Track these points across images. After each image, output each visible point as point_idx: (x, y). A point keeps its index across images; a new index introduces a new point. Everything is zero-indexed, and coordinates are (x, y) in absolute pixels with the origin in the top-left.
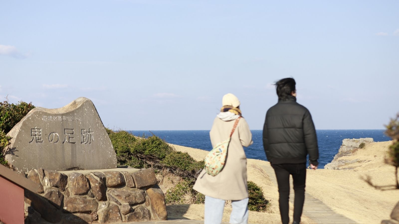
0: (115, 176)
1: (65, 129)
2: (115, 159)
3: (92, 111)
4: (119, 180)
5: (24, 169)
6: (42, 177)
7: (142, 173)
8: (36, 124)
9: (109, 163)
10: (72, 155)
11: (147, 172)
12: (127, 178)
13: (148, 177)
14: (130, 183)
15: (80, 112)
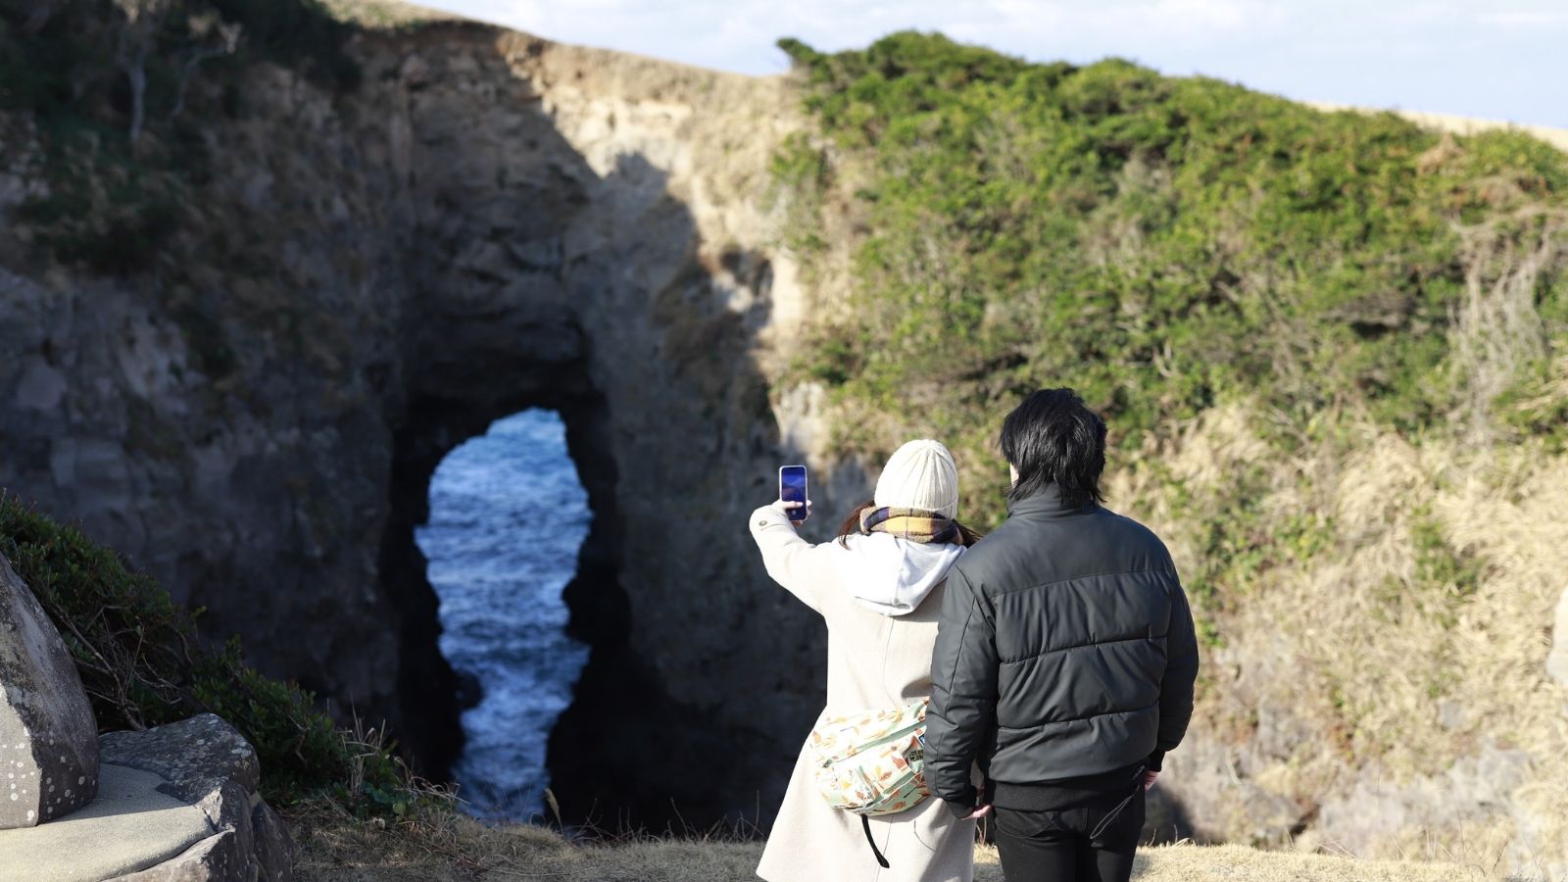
2: (20, 765)
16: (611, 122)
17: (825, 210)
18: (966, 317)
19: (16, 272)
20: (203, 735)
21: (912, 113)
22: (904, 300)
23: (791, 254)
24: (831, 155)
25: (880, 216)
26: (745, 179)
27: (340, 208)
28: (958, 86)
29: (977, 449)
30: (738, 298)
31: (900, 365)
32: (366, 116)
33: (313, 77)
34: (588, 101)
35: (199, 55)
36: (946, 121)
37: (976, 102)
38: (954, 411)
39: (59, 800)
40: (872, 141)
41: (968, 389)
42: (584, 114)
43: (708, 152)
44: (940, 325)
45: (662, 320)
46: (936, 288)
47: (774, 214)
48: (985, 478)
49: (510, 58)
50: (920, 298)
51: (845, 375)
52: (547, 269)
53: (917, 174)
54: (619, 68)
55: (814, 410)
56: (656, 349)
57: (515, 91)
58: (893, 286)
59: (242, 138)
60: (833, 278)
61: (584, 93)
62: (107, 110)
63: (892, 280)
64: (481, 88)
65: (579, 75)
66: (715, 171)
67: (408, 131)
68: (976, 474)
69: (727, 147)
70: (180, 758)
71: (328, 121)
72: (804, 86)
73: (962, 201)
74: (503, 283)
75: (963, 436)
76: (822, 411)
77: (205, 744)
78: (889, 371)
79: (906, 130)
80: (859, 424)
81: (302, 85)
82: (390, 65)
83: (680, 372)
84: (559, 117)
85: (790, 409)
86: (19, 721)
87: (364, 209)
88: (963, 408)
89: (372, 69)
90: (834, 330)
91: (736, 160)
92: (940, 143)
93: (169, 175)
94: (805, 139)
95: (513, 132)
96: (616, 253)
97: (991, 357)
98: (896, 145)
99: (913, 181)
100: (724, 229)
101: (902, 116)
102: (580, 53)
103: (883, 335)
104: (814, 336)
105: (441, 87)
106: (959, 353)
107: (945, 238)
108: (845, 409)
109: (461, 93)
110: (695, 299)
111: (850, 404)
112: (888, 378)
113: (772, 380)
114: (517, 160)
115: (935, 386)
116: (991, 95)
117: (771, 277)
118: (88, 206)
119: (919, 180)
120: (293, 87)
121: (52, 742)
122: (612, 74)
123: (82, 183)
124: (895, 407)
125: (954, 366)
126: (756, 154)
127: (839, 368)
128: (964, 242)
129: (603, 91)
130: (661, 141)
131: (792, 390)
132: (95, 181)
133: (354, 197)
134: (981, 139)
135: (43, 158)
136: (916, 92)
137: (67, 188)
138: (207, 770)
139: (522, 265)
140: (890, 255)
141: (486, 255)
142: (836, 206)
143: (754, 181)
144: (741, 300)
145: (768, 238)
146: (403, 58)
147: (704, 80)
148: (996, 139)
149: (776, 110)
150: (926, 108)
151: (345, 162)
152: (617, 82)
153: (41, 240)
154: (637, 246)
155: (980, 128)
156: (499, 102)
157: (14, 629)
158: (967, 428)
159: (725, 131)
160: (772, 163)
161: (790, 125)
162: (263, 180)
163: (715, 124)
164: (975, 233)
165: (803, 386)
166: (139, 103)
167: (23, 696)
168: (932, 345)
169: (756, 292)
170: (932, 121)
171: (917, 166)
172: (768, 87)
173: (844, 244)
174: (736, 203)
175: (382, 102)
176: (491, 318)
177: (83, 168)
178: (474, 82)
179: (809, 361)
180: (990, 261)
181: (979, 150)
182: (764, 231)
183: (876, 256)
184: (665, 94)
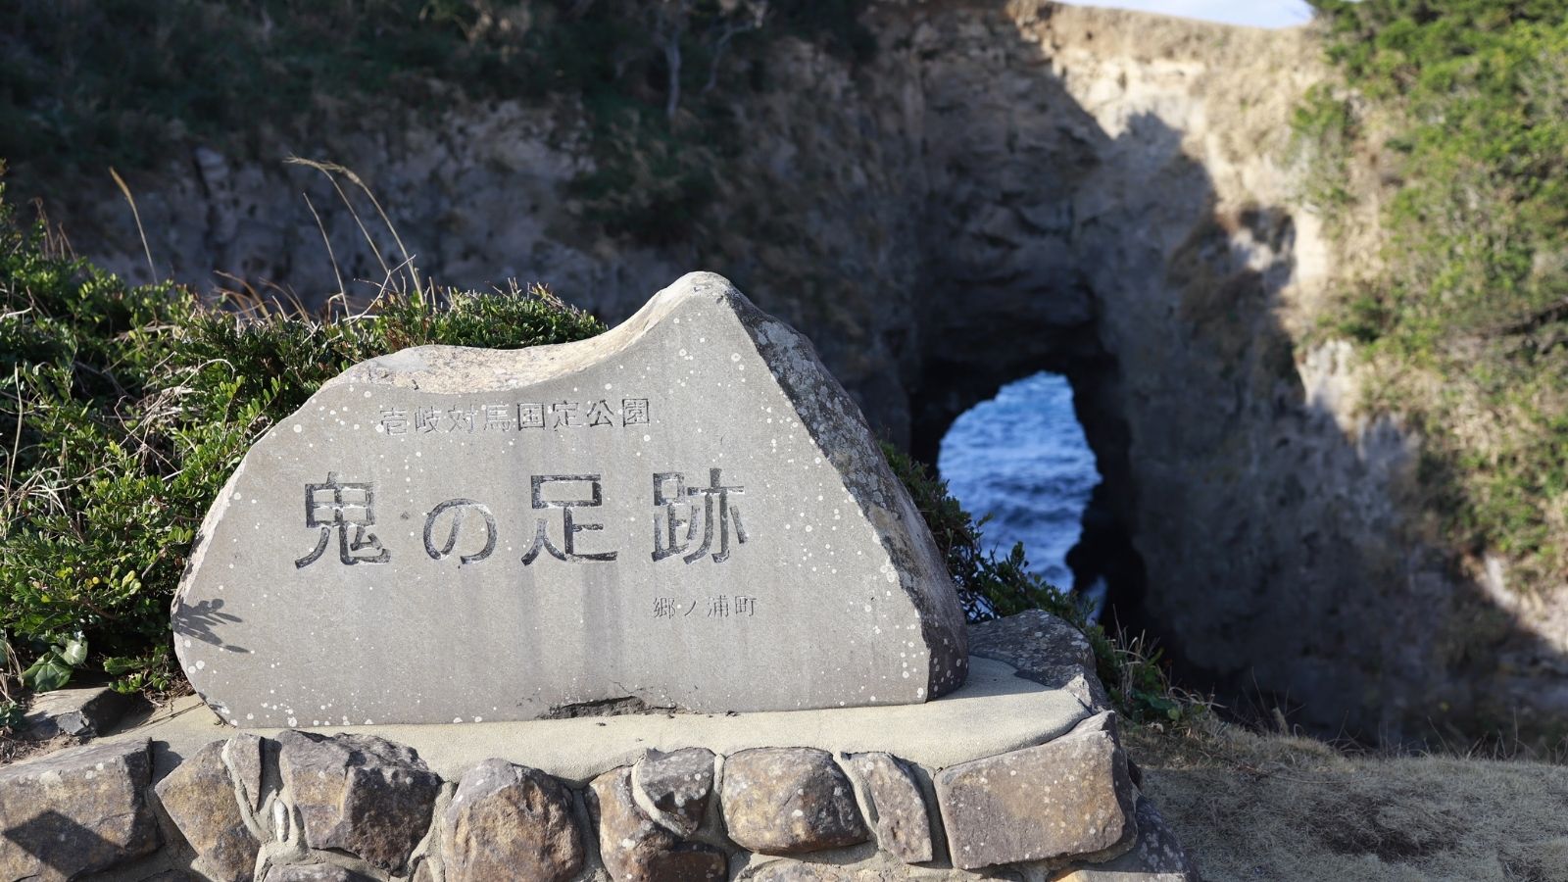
0: (770, 794)
1: (537, 481)
2: (911, 645)
3: (729, 361)
4: (798, 819)
5: (269, 710)
6: (253, 790)
7: (1013, 773)
8: (339, 461)
9: (868, 671)
10: (593, 625)
11: (1045, 765)
12: (878, 800)
13: (1047, 800)
14: (902, 836)
15: (644, 372)
16: (1123, 82)
17: (1351, 162)
18: (1513, 268)
19: (568, 245)
20: (1040, 628)
21: (1448, 58)
22: (1443, 252)
23: (1314, 208)
24: (1356, 105)
25: (1415, 166)
26: (1264, 134)
27: (859, 176)
28: (1498, 27)
29: (1525, 405)
30: (1257, 257)
31: (1436, 320)
32: (881, 86)
33: (831, 49)
34: (1099, 62)
35: (730, 30)
36: (1486, 64)
37: (1519, 43)
38: (1498, 367)
39: (942, 680)
40: (1402, 88)
41: (1513, 343)
42: (1094, 75)
43: (1225, 108)
44: (1483, 278)
45: (1178, 280)
46: (1478, 240)
47: (1295, 169)
48: (1535, 435)
49: (1020, 22)
50: (1460, 250)
51: (1376, 331)
52: (1057, 232)
53: (1455, 123)
54: (1130, 27)
55: (1342, 369)
56: (1171, 310)
57: (1025, 55)
58: (1430, 238)
59: (767, 111)
60: (1361, 232)
61: (1094, 54)
62: (645, 89)
63: (1427, 231)
64: (990, 53)
65: (1090, 36)
66: (1232, 128)
67: (920, 98)
68: (1524, 431)
69: (1243, 102)
70: (1023, 648)
71: (846, 91)
72: (1327, 36)
73: (1506, 147)
74: (1013, 247)
75: (1510, 392)
76: (1351, 370)
77: (1044, 636)
78: (1425, 327)
79: (1442, 75)
80: (1393, 382)
81: (822, 57)
82: (903, 35)
83: (1196, 333)
84: (1069, 79)
85: (1316, 368)
86: (910, 604)
87: (881, 178)
88: (1508, 364)
89: (886, 39)
90: (1364, 285)
91: (1253, 115)
92: (1480, 88)
93: (703, 149)
94: (1328, 91)
95: (1023, 96)
96: (1127, 214)
97: (1540, 310)
98: (1428, 92)
99: (1452, 129)
100: (1241, 185)
101: (1435, 62)
102: (1090, 14)
103: (1419, 289)
104: (1343, 292)
105: (952, 55)
106: (1504, 306)
107: (1488, 187)
108: (1376, 366)
109: (971, 59)
110: (1211, 259)
111: (1382, 362)
112: (1425, 334)
113: (1296, 338)
114: (1027, 123)
115: (1478, 340)
116: (1536, 35)
117: (1293, 234)
118: (632, 180)
119: (1458, 127)
120: (814, 60)
121: (937, 624)
122: (1123, 33)
123: (625, 159)
124: (1433, 364)
125: (1499, 320)
126: (1274, 109)
127: (1371, 324)
128: (1509, 190)
129: (1114, 51)
130: (1174, 99)
131: (1318, 348)
132: (638, 156)
133: (871, 166)
134: (1526, 82)
135: (590, 136)
136: (1452, 36)
137: (613, 163)
138: (1052, 660)
139: (1032, 229)
140: (1426, 206)
141: (996, 220)
142: (1364, 158)
143: (1273, 136)
144: (1261, 259)
145: (1290, 194)
146: (915, 27)
147: (1218, 35)
148: (1544, 80)
149: (1295, 62)
150: (1464, 52)
151: (863, 132)
152: (1129, 40)
153: (590, 213)
154: (1150, 206)
155: (1525, 70)
156: (1008, 66)
157: (899, 518)
158: (1513, 384)
159: (1241, 86)
160: (1293, 118)
161: (1309, 78)
162: (787, 151)
163: (1231, 80)
164: (1520, 180)
165: (1330, 344)
166: (675, 80)
167: (912, 580)
168: (1474, 298)
169: (1276, 248)
170: (1472, 65)
171: (1455, 112)
172: (1287, 39)
173: (1373, 197)
174: (1254, 160)
175: (897, 72)
176: (1001, 282)
177: (626, 144)
178: (983, 49)
179: (1337, 318)
180: (1538, 209)
181: (1525, 94)
182: (1285, 187)
183: (1410, 208)
184: (1177, 51)
